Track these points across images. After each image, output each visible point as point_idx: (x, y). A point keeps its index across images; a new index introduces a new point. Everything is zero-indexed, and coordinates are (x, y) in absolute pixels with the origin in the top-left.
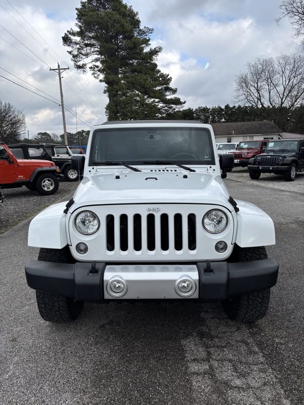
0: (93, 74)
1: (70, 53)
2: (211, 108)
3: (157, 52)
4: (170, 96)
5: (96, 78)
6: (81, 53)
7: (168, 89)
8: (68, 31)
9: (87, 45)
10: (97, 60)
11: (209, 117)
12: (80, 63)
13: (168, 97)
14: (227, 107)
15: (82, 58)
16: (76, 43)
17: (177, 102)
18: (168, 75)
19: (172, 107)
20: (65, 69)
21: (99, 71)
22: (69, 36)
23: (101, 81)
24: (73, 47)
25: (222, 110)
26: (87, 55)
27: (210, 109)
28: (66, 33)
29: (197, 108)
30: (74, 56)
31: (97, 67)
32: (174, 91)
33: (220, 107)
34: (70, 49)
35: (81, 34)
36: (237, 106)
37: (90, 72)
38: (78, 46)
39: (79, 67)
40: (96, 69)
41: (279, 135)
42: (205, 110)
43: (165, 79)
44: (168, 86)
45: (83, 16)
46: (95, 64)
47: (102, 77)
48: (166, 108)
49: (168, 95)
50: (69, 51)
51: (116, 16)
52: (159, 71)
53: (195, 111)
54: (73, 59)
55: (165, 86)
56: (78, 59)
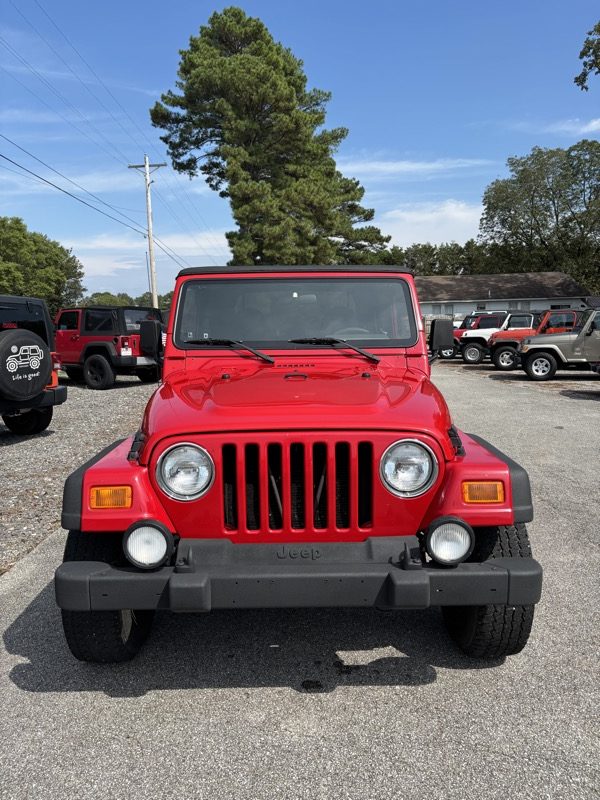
0: (208, 181)
1: (165, 140)
2: (438, 247)
3: (336, 138)
4: (359, 225)
5: (215, 188)
6: (187, 140)
7: (353, 209)
8: (163, 98)
10: (216, 153)
11: (435, 264)
12: (184, 159)
13: (355, 227)
14: (470, 244)
15: (187, 148)
16: (177, 120)
17: (374, 236)
18: (357, 183)
19: (363, 246)
20: (159, 166)
21: (220, 174)
22: (165, 106)
23: (223, 195)
24: (170, 129)
25: (461, 251)
26: (198, 143)
27: (435, 248)
28: (159, 101)
29: (410, 246)
30: (174, 146)
31: (217, 165)
32: (369, 215)
33: (456, 245)
34: (165, 132)
35: (190, 101)
36: (489, 243)
37: (202, 176)
38: (182, 126)
39: (180, 167)
40: (215, 170)
41: (583, 300)
42: (427, 250)
43: (352, 189)
44: (357, 203)
45: (193, 66)
46: (215, 160)
47: (225, 186)
48: (351, 247)
49: (355, 222)
50: (163, 135)
51: (262, 67)
52: (339, 175)
53: (406, 253)
54: (171, 151)
55: (350, 202)
56: (181, 151)
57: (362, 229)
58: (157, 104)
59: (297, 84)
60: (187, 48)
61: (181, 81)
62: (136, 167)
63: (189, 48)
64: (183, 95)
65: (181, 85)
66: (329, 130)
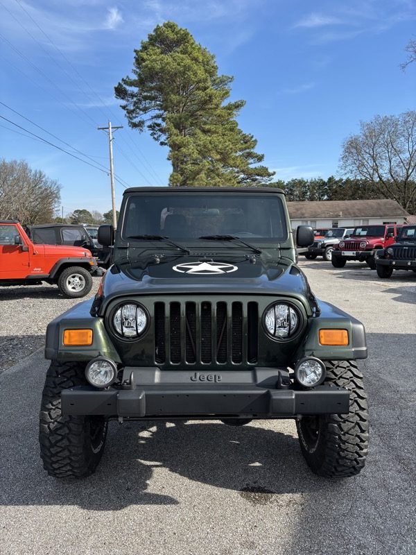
0: (152, 134)
1: (124, 107)
2: (309, 181)
3: (238, 107)
4: (254, 165)
5: (156, 139)
6: (138, 108)
7: (250, 155)
8: (123, 80)
9: (146, 98)
10: (158, 117)
11: (306, 193)
12: (136, 120)
13: (252, 166)
14: (330, 179)
15: (138, 113)
16: (133, 96)
17: (264, 172)
18: (252, 137)
19: (256, 179)
20: (118, 128)
21: (160, 130)
22: (124, 86)
23: (162, 144)
24: (128, 101)
25: (324, 184)
26: (145, 110)
27: (307, 182)
28: (121, 82)
29: (290, 180)
30: (130, 112)
31: (159, 125)
32: (260, 158)
33: (322, 180)
34: (123, 102)
35: (141, 83)
36: (345, 178)
37: (148, 132)
38: (135, 99)
39: (135, 125)
40: (157, 128)
41: (405, 219)
42: (301, 183)
43: (248, 142)
44: (252, 150)
45: (143, 60)
46: (156, 122)
47: (163, 138)
48: (248, 180)
49: (251, 163)
50: (122, 105)
51: (188, 61)
52: (240, 132)
53: (287, 185)
54: (127, 115)
55: (248, 151)
56: (134, 115)
57: (256, 168)
58: (119, 84)
59: (211, 72)
60: (139, 48)
61: (135, 69)
62: (103, 129)
63: (141, 48)
64: (137, 79)
65: (135, 72)
66: (233, 102)
